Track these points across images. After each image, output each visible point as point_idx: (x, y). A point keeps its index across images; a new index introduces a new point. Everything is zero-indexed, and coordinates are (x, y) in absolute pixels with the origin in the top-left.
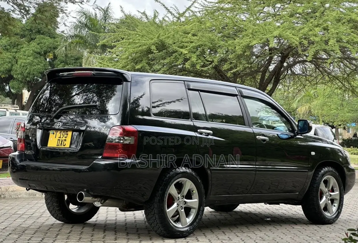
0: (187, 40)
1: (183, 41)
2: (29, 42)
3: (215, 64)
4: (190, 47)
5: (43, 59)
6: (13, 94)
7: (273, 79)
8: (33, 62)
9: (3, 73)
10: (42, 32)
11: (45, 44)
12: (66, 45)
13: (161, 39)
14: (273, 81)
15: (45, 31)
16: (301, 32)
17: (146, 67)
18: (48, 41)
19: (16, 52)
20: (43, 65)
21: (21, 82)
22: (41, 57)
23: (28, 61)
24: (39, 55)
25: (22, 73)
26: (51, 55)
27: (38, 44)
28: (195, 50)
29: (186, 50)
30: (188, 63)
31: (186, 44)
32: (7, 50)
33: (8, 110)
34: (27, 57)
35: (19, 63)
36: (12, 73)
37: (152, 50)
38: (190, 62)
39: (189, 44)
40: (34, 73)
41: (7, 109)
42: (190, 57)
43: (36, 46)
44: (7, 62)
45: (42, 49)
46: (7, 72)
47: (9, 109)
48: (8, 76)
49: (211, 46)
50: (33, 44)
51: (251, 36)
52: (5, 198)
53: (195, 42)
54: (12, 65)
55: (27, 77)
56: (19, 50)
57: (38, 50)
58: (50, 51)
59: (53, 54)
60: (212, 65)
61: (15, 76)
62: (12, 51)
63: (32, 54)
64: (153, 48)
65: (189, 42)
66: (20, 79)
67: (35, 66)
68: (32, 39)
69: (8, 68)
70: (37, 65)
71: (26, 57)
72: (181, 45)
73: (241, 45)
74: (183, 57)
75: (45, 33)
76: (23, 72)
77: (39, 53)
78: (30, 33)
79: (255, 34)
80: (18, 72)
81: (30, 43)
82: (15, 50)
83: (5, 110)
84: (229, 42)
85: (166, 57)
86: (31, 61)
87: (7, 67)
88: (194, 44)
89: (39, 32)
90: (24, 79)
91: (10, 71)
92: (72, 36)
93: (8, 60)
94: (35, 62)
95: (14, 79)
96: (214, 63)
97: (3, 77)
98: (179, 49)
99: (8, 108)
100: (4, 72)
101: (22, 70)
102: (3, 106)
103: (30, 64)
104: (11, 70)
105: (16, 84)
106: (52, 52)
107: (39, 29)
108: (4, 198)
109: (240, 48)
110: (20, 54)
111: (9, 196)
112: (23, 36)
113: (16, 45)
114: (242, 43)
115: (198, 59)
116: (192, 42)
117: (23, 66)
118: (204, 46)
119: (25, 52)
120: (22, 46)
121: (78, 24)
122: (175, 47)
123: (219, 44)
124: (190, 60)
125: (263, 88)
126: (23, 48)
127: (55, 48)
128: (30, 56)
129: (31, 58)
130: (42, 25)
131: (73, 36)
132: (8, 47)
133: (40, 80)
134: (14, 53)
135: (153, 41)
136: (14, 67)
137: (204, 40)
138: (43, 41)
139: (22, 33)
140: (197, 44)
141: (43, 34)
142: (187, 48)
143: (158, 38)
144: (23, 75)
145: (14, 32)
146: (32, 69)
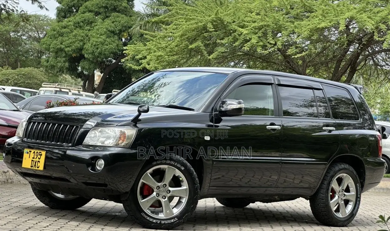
0: (249, 19)
1: (245, 20)
2: (103, 20)
3: (277, 48)
4: (251, 27)
5: (117, 38)
6: (85, 75)
7: (349, 69)
8: (105, 41)
9: (74, 51)
10: (118, 9)
11: (120, 22)
12: (142, 24)
13: (219, 16)
14: (348, 71)
15: (121, 9)
16: (379, 15)
17: (201, 47)
18: (123, 19)
19: (89, 30)
20: (116, 45)
21: (92, 62)
22: (115, 36)
23: (100, 40)
24: (113, 34)
25: (93, 53)
26: (125, 34)
27: (113, 22)
28: (257, 31)
29: (246, 30)
30: (248, 44)
31: (247, 23)
32: (81, 27)
33: (70, 91)
34: (100, 36)
35: (91, 42)
36: (83, 52)
37: (208, 28)
38: (250, 44)
39: (251, 23)
40: (106, 53)
41: (69, 89)
42: (250, 39)
43: (110, 24)
44: (79, 40)
45: (116, 28)
46: (78, 51)
47: (72, 90)
48: (79, 55)
49: (275, 27)
50: (108, 21)
51: (320, 17)
52: (13, 183)
53: (258, 22)
54: (84, 44)
55: (98, 57)
56: (92, 28)
57: (112, 28)
58: (124, 30)
59: (128, 33)
60: (274, 48)
61: (86, 56)
62: (86, 28)
63: (105, 32)
64: (210, 25)
65: (251, 22)
66: (91, 59)
67: (107, 45)
68: (107, 17)
69: (80, 47)
70: (110, 44)
71: (98, 36)
72: (241, 24)
73: (308, 27)
74: (243, 37)
75: (121, 11)
76: (95, 51)
77: (113, 32)
78: (106, 11)
79: (326, 15)
80: (89, 52)
81: (105, 20)
82: (89, 28)
83: (67, 91)
84: (295, 24)
85: (224, 38)
86: (103, 39)
87: (79, 45)
88: (256, 24)
89: (115, 10)
90: (95, 59)
91: (81, 49)
92: (148, 15)
93: (80, 38)
94: (108, 41)
95: (84, 58)
96: (276, 46)
97: (74, 56)
98: (238, 28)
99: (71, 88)
100: (76, 50)
101: (94, 49)
102: (66, 86)
103: (102, 44)
104: (83, 49)
105: (87, 64)
106: (127, 32)
107: (115, 6)
108: (11, 183)
109: (306, 31)
110: (94, 31)
111: (17, 182)
112: (97, 14)
113: (90, 23)
114: (309, 25)
115: (260, 41)
116: (255, 22)
117: (95, 45)
118: (267, 26)
119: (98, 30)
120: (96, 24)
121: (156, 2)
122: (234, 26)
123: (285, 25)
124: (250, 42)
125: (337, 79)
126: (96, 25)
127: (130, 28)
128: (103, 35)
129: (104, 37)
130: (118, 2)
131: (150, 15)
132: (82, 24)
133: (114, 61)
134: (87, 31)
135: (210, 18)
136: (85, 46)
137: (267, 20)
138: (118, 19)
139: (97, 10)
140: (260, 24)
141: (119, 12)
142: (247, 27)
143: (216, 15)
144: (95, 55)
145: (89, 9)
146: (104, 49)
